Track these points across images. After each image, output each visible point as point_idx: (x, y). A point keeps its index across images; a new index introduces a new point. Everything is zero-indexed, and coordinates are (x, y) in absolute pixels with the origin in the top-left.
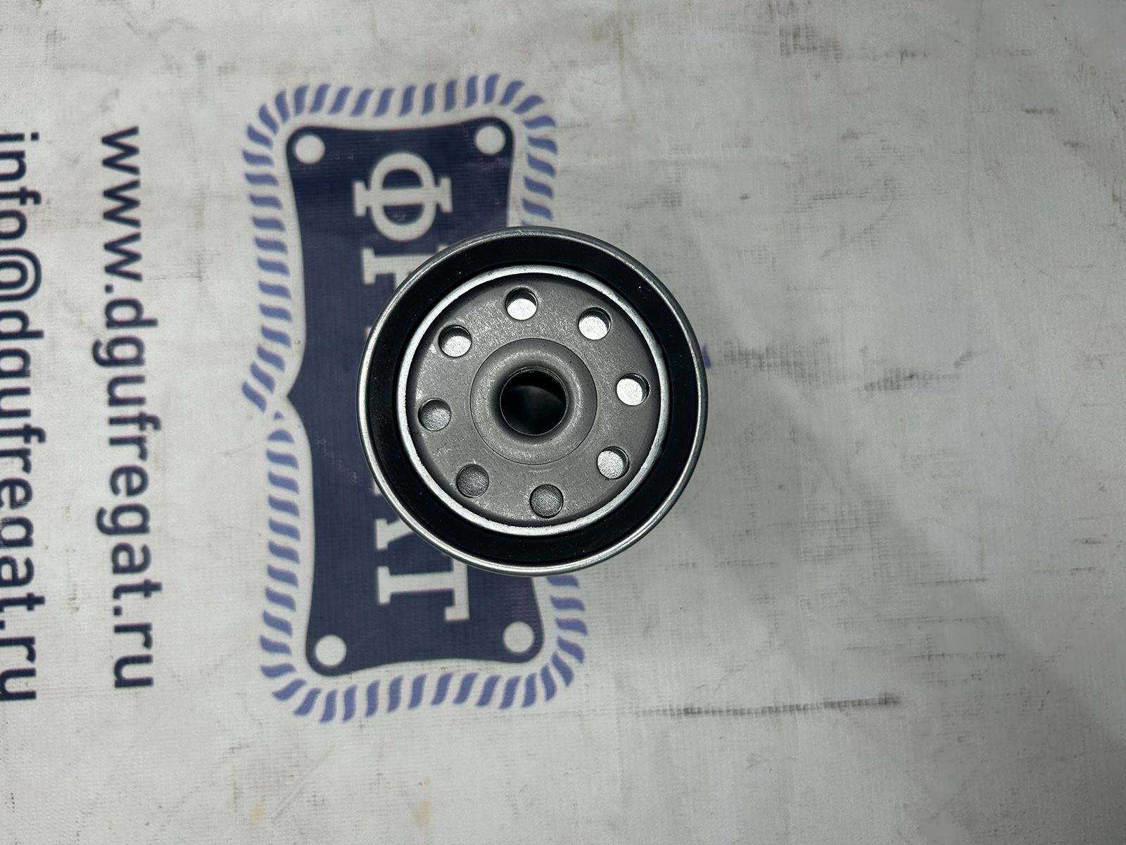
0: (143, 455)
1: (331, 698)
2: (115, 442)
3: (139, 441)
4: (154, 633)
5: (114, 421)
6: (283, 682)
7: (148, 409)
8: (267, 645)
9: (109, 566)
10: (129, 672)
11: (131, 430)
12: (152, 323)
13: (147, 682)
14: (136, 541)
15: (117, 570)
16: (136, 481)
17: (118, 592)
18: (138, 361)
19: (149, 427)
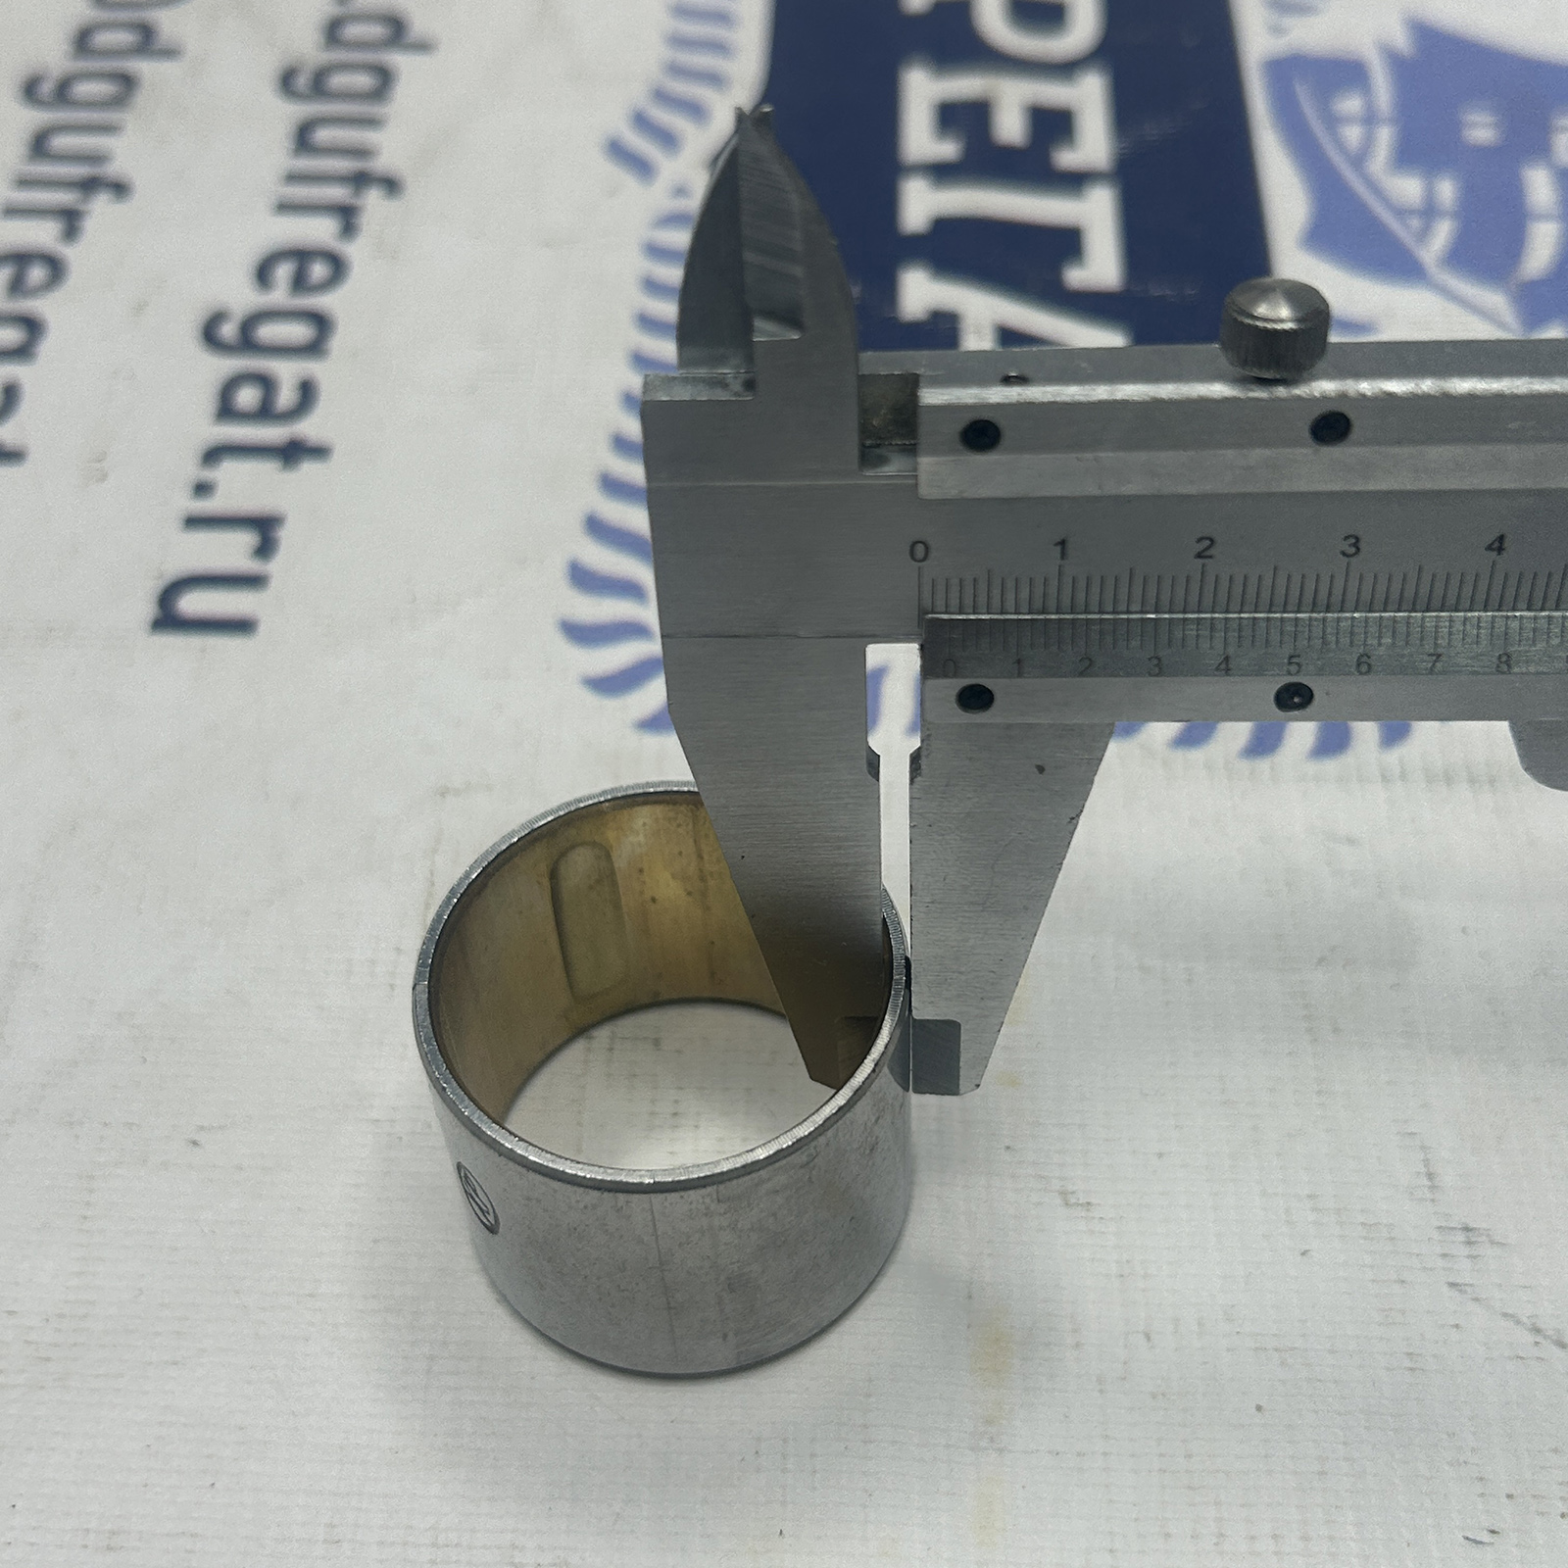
13: (242, 626)
14: (287, 373)
15: (226, 410)
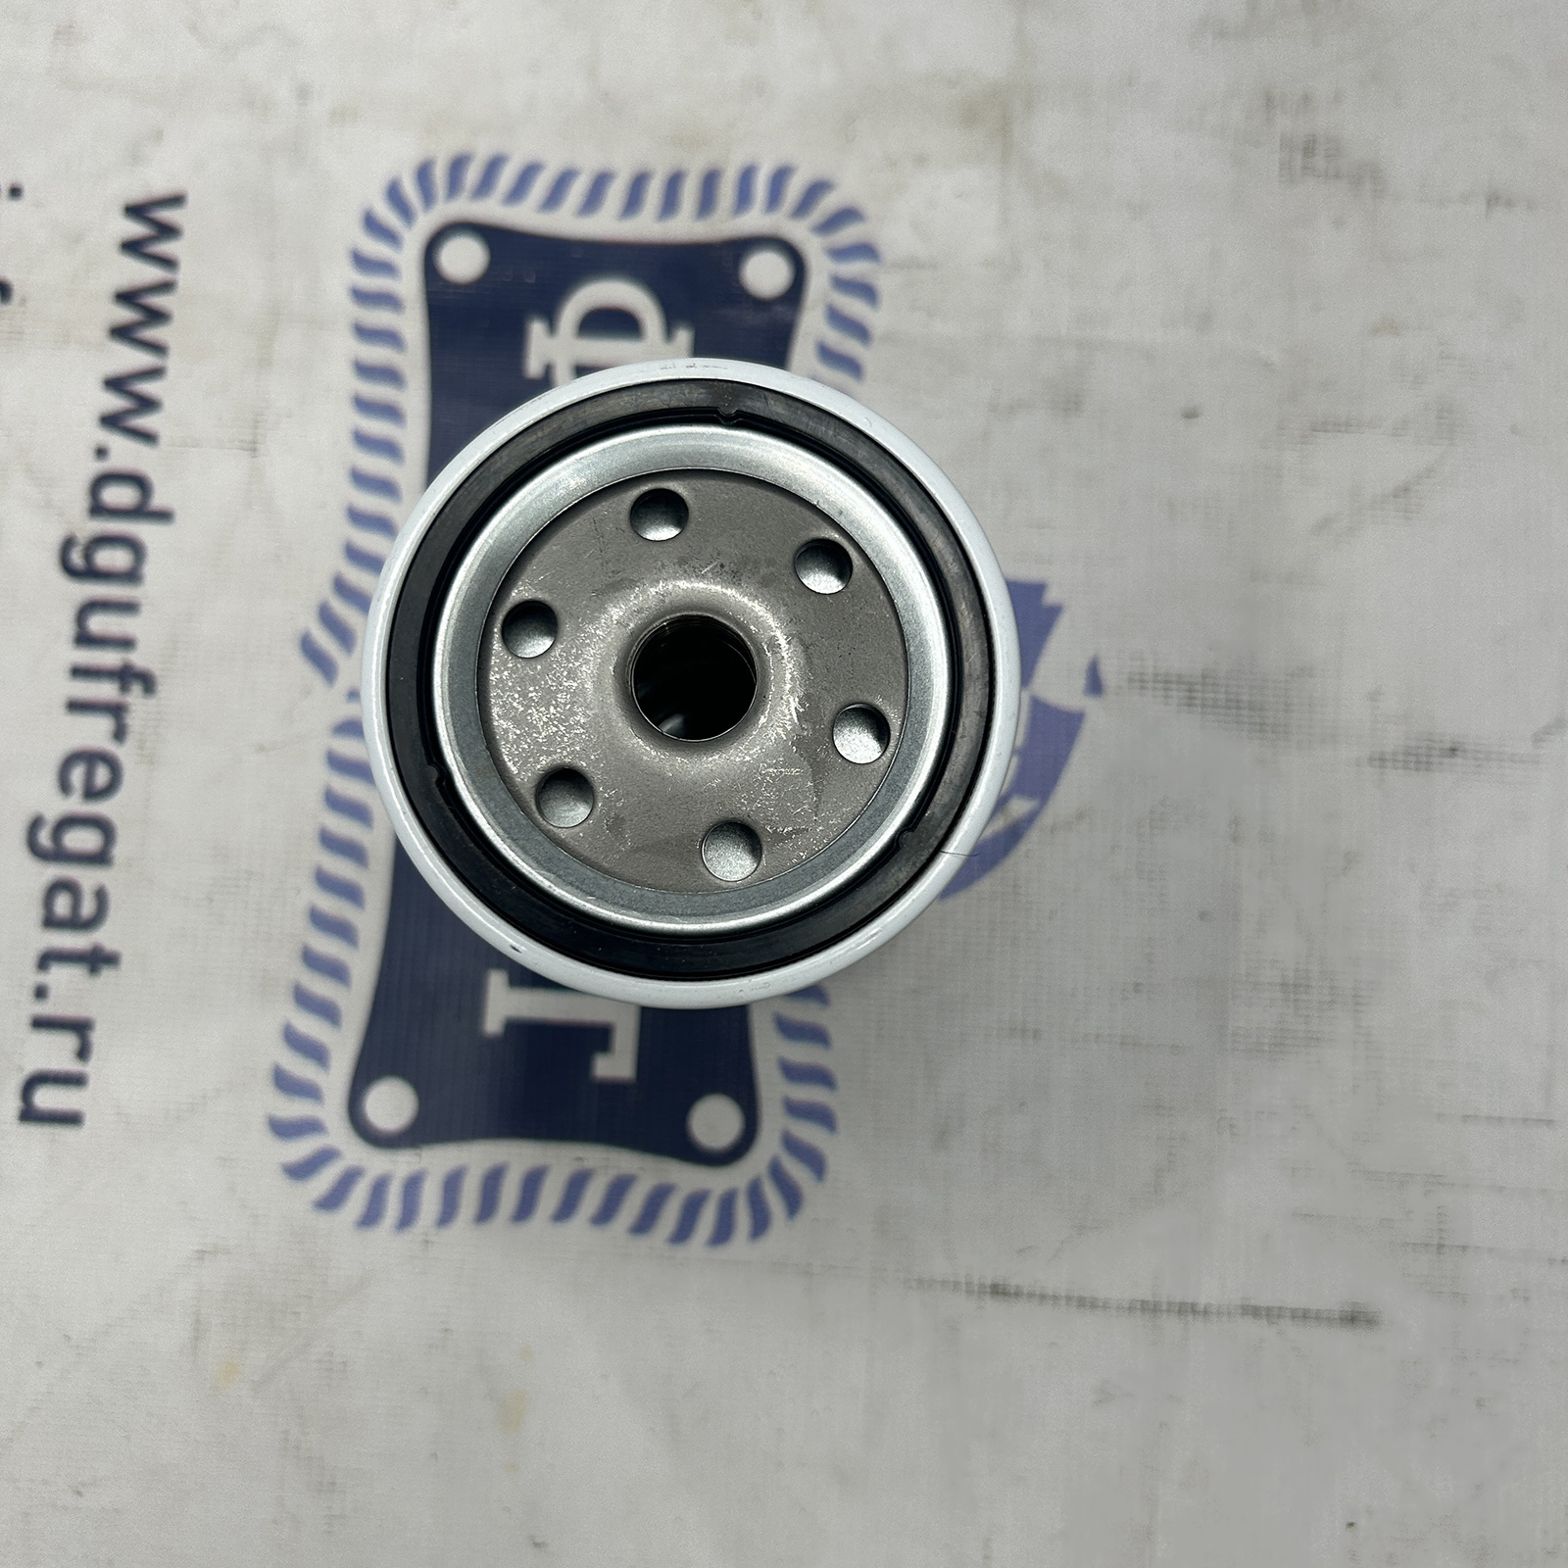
0: (119, 734)
1: (379, 1188)
2: (76, 706)
3: (116, 711)
4: (97, 1037)
5: (79, 672)
6: (301, 1149)
7: (138, 659)
8: (284, 1083)
9: (36, 913)
10: (47, 1098)
11: (106, 691)
12: (163, 516)
16: (102, 776)
17: (46, 960)
18: (132, 576)
19: (136, 689)
